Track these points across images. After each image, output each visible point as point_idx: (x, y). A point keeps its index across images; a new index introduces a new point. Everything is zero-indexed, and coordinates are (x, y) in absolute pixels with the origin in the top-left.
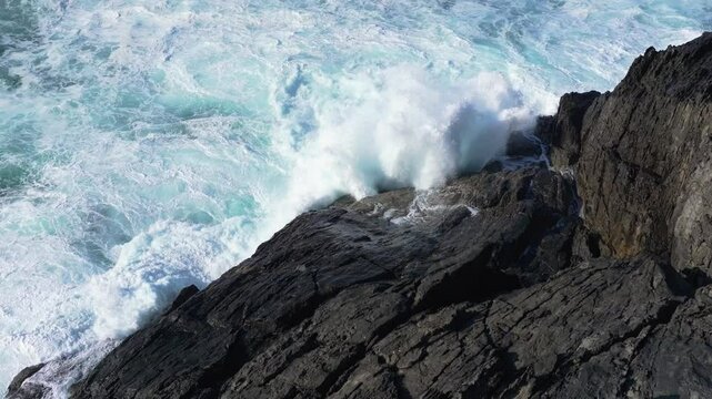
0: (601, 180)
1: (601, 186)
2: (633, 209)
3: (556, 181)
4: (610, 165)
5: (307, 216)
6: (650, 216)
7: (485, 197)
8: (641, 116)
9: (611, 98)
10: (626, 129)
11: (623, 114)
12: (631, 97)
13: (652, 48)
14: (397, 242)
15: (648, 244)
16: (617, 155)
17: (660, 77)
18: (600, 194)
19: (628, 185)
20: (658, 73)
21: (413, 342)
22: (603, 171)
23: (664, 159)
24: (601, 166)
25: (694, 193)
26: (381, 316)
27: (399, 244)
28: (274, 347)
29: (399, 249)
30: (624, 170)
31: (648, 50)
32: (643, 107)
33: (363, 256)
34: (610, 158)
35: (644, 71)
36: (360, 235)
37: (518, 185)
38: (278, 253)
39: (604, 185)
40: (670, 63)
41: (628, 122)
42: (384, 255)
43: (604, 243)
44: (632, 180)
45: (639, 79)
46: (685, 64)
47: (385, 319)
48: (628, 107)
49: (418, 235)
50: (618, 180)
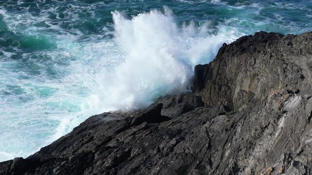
0: (210, 94)
1: (210, 95)
2: (221, 100)
3: (193, 96)
4: (213, 87)
6: (227, 100)
8: (222, 67)
9: (212, 63)
10: (218, 73)
12: (219, 62)
18: (210, 98)
19: (219, 92)
21: (130, 133)
22: (211, 90)
23: (231, 80)
25: (237, 85)
26: (118, 127)
28: (77, 143)
30: (217, 86)
31: (224, 44)
32: (222, 63)
35: (223, 52)
37: (179, 98)
39: (212, 95)
41: (218, 71)
44: (220, 89)
45: (222, 55)
47: (119, 128)
48: (218, 65)
50: (216, 91)
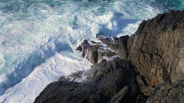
0: (139, 59)
2: (155, 66)
3: (125, 62)
4: (141, 55)
5: (50, 85)
7: (106, 70)
8: (148, 39)
9: (136, 36)
10: (143, 44)
11: (141, 40)
12: (143, 35)
13: (144, 20)
14: (84, 89)
15: (163, 76)
16: (142, 51)
17: (150, 27)
18: (140, 63)
19: (151, 59)
20: (148, 26)
23: (160, 50)
24: (138, 55)
25: (182, 58)
27: (85, 90)
29: (86, 91)
32: (148, 36)
33: (74, 96)
34: (141, 52)
35: (144, 27)
36: (71, 89)
37: (115, 65)
38: (44, 100)
39: (140, 61)
40: (152, 23)
41: (143, 41)
42: (81, 95)
43: (146, 78)
44: (151, 58)
46: (158, 23)
48: (142, 37)
49: (89, 85)
50: (146, 59)
